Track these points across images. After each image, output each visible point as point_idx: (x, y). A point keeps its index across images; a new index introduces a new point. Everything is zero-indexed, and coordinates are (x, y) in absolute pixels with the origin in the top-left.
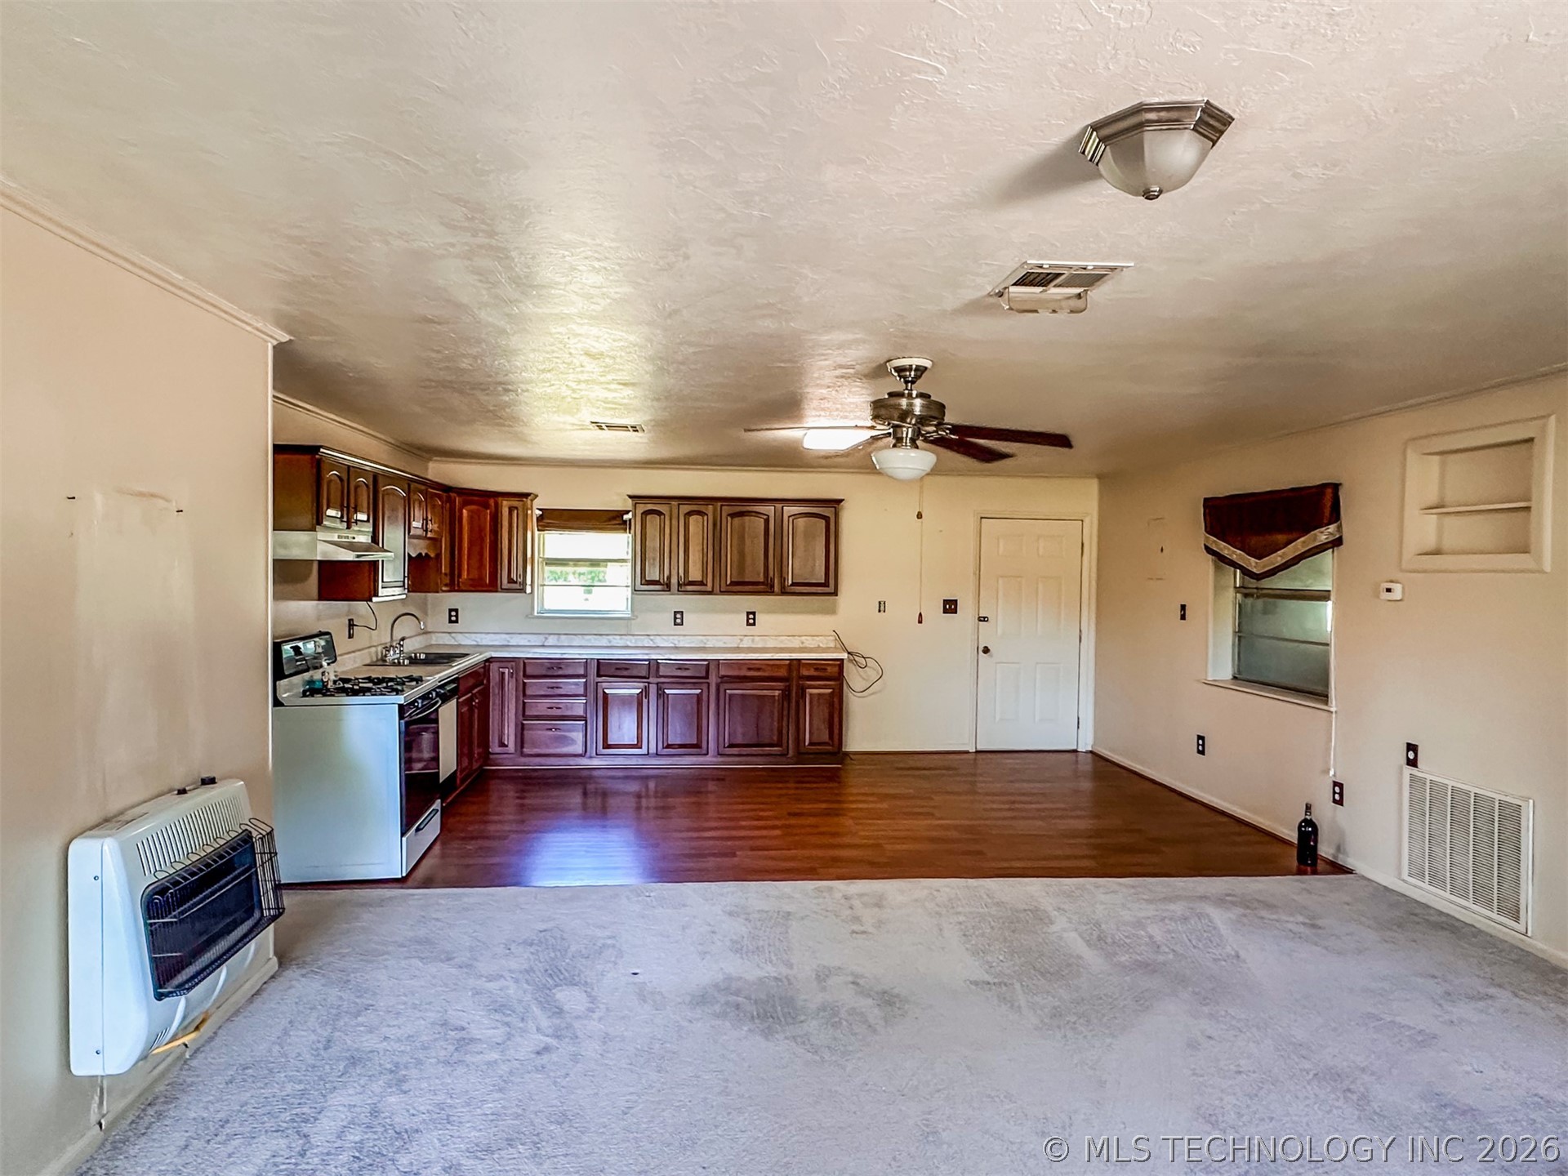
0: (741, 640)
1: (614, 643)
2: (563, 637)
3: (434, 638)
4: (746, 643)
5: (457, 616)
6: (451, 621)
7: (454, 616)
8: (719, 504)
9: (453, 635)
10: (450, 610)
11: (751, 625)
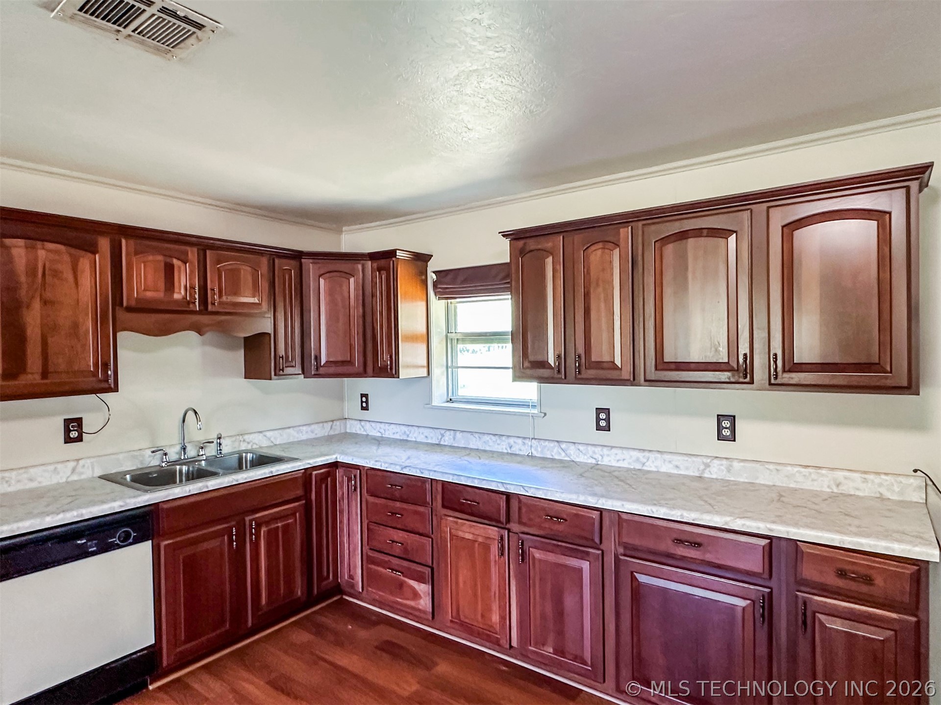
0: (707, 466)
1: (515, 450)
2: (459, 435)
3: (348, 426)
4: (716, 471)
5: (367, 402)
6: (363, 408)
7: (365, 403)
8: (640, 224)
9: (363, 423)
10: (362, 395)
11: (725, 439)
